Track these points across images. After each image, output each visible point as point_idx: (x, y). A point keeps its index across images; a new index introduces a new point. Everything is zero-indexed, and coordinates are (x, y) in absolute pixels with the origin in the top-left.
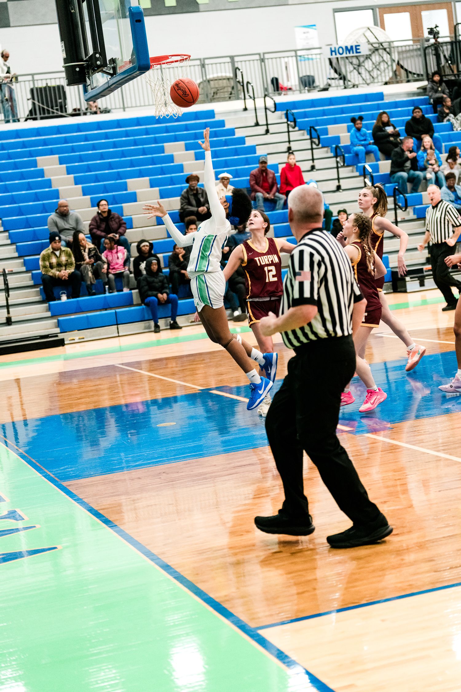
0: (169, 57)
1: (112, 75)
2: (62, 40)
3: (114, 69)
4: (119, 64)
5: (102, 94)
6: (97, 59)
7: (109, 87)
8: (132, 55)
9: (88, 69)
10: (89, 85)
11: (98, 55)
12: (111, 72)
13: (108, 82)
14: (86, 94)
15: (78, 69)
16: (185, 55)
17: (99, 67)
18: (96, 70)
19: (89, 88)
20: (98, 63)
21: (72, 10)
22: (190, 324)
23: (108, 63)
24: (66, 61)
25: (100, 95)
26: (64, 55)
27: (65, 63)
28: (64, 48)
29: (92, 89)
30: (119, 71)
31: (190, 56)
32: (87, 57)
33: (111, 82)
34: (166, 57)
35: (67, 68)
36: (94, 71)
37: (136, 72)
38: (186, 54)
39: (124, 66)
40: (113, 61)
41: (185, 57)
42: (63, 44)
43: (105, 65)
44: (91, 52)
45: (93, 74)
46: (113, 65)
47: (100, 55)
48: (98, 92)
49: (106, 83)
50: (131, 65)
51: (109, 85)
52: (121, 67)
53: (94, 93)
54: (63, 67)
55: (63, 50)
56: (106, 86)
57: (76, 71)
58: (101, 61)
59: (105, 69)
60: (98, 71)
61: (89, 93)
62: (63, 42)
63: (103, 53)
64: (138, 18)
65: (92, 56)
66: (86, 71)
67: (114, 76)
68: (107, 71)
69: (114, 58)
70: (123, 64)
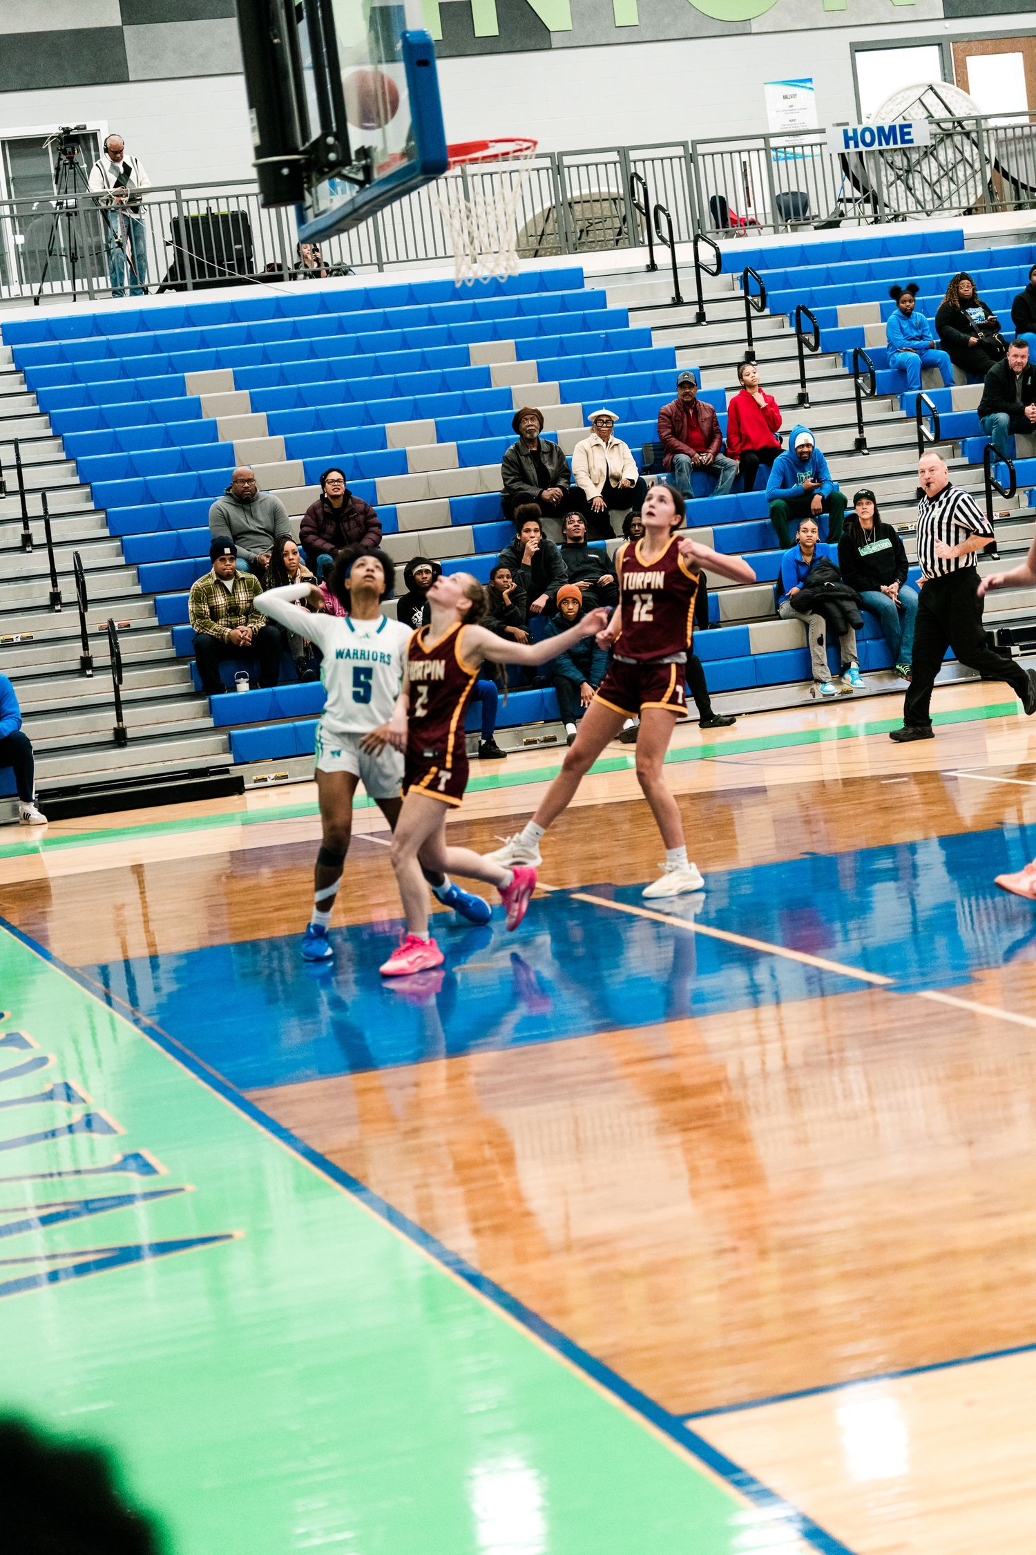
0: (491, 144)
1: (361, 184)
2: (251, 107)
3: (367, 170)
4: (378, 159)
5: (338, 226)
6: (330, 148)
7: (355, 211)
8: (409, 139)
9: (309, 170)
10: (310, 207)
11: (330, 140)
12: (360, 176)
13: (353, 200)
14: (303, 227)
15: (285, 171)
16: (525, 141)
17: (332, 166)
18: (328, 173)
19: (310, 213)
20: (332, 156)
21: (275, 38)
22: (523, 747)
23: (353, 157)
24: (260, 152)
25: (333, 229)
26: (255, 139)
27: (258, 156)
28: (255, 124)
29: (316, 216)
30: (377, 176)
31: (535, 143)
32: (307, 144)
33: (361, 200)
34: (483, 145)
35: (261, 168)
36: (322, 176)
37: (417, 176)
38: (528, 138)
39: (388, 165)
40: (364, 153)
41: (525, 145)
42: (254, 116)
43: (345, 160)
44: (316, 131)
45: (320, 181)
46: (363, 162)
47: (336, 137)
48: (330, 221)
49: (349, 202)
50: (405, 162)
51: (357, 206)
52: (382, 167)
53: (321, 226)
54: (255, 165)
55: (253, 129)
56: (349, 209)
57: (282, 175)
58: (337, 154)
59: (345, 171)
60: (331, 174)
61: (310, 225)
62: (254, 109)
63: (342, 136)
64: (424, 58)
65: (317, 141)
66: (304, 174)
67: (367, 186)
68: (352, 175)
69: (366, 147)
70: (387, 160)
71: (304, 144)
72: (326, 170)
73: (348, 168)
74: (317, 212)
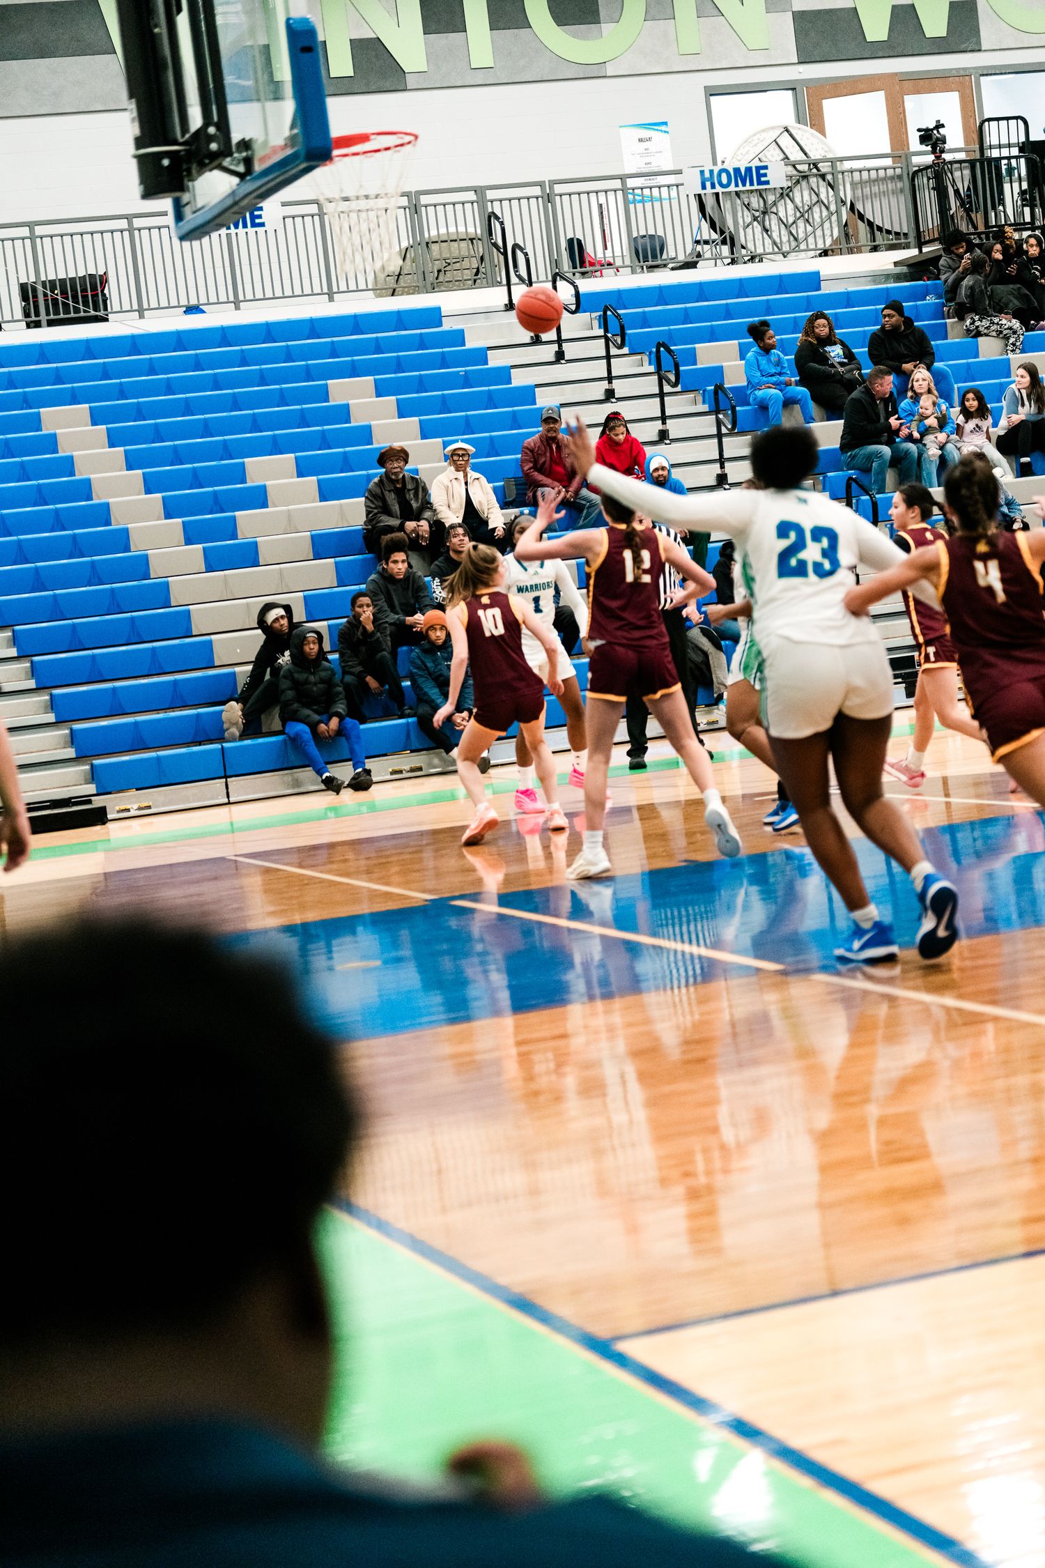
0: (372, 137)
1: (242, 176)
2: (131, 95)
3: (248, 162)
4: (259, 153)
5: (218, 221)
6: (211, 139)
7: (236, 203)
8: (292, 127)
9: (189, 161)
10: (187, 204)
11: (212, 130)
12: (241, 169)
13: (233, 193)
14: (181, 224)
15: (166, 162)
16: (407, 134)
17: (213, 156)
18: (207, 164)
19: (187, 211)
20: (214, 146)
21: (154, 27)
23: (234, 149)
24: (140, 142)
26: (137, 131)
27: (138, 147)
28: (135, 114)
29: (194, 212)
30: (258, 167)
31: (416, 137)
32: (187, 136)
33: (241, 192)
34: (364, 138)
35: (142, 160)
36: (203, 167)
37: (300, 164)
38: (408, 131)
39: (269, 156)
40: (245, 145)
41: (408, 138)
42: (134, 106)
43: (227, 151)
44: (196, 122)
45: (200, 173)
46: (244, 154)
47: (218, 126)
48: (209, 216)
49: (229, 196)
50: (289, 152)
51: (237, 198)
52: (262, 160)
53: (200, 221)
54: (136, 157)
55: (133, 120)
56: (229, 202)
57: (162, 166)
58: (219, 144)
59: (227, 162)
60: (211, 166)
61: (190, 220)
62: (133, 100)
63: (224, 126)
64: (306, 44)
65: (198, 131)
66: (185, 167)
67: (248, 178)
68: (232, 167)
69: (247, 139)
70: (268, 151)
71: (183, 136)
72: (207, 161)
73: (228, 159)
74: (194, 209)
